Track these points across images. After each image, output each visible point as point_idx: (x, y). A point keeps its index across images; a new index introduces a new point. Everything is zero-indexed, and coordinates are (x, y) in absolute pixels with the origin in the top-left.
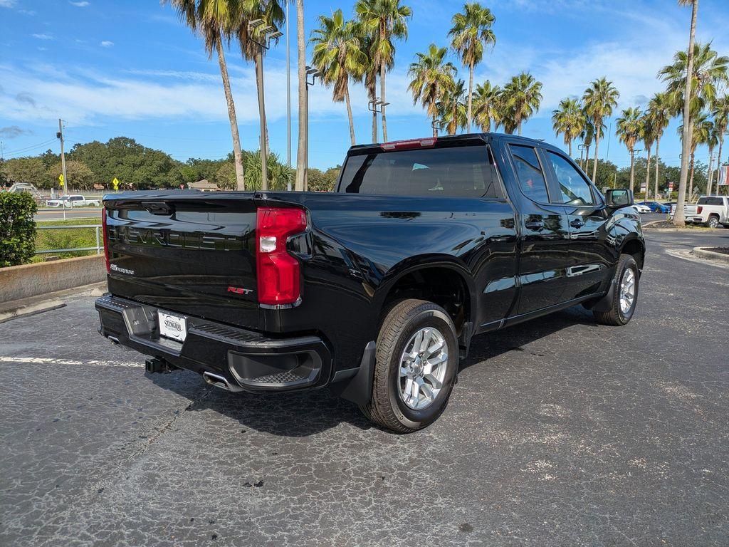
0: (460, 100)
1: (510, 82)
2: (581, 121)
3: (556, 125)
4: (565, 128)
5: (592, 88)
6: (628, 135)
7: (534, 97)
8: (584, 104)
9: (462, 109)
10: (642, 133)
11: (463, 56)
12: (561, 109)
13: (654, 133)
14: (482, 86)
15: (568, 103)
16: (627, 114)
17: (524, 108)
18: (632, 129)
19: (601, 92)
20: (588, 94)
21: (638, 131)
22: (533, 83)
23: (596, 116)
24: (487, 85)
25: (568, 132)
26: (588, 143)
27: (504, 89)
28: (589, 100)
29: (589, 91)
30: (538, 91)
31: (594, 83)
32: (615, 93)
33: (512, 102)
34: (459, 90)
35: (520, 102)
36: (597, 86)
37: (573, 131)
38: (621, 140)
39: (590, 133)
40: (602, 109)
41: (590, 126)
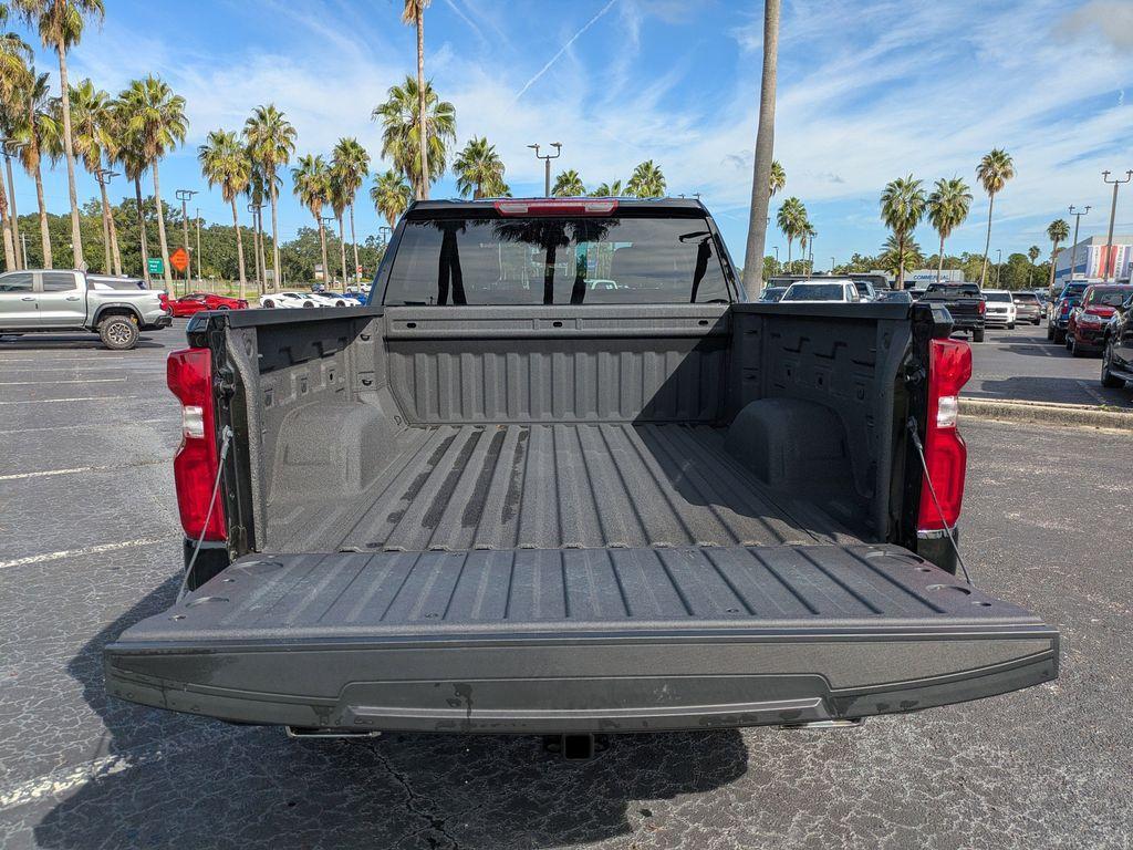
0: (41, 106)
1: (129, 88)
2: (245, 168)
3: (207, 170)
4: (224, 177)
5: (256, 118)
6: (311, 195)
7: (173, 119)
8: (246, 142)
9: (49, 125)
10: (329, 194)
11: (42, 26)
12: (211, 145)
13: (345, 196)
14: (76, 87)
15: (223, 138)
16: (307, 164)
17: (160, 134)
18: (316, 187)
19: (267, 126)
20: (250, 126)
21: (322, 191)
22: (167, 98)
23: (268, 163)
24: (87, 88)
25: (227, 183)
26: (257, 203)
27: (119, 99)
28: (254, 136)
29: (252, 122)
30: (180, 111)
31: (258, 111)
32: (289, 131)
33: (138, 123)
34: (41, 87)
35: (151, 125)
36: (262, 117)
37: (235, 182)
38: (302, 201)
39: (259, 187)
40: (275, 153)
41: (256, 175)
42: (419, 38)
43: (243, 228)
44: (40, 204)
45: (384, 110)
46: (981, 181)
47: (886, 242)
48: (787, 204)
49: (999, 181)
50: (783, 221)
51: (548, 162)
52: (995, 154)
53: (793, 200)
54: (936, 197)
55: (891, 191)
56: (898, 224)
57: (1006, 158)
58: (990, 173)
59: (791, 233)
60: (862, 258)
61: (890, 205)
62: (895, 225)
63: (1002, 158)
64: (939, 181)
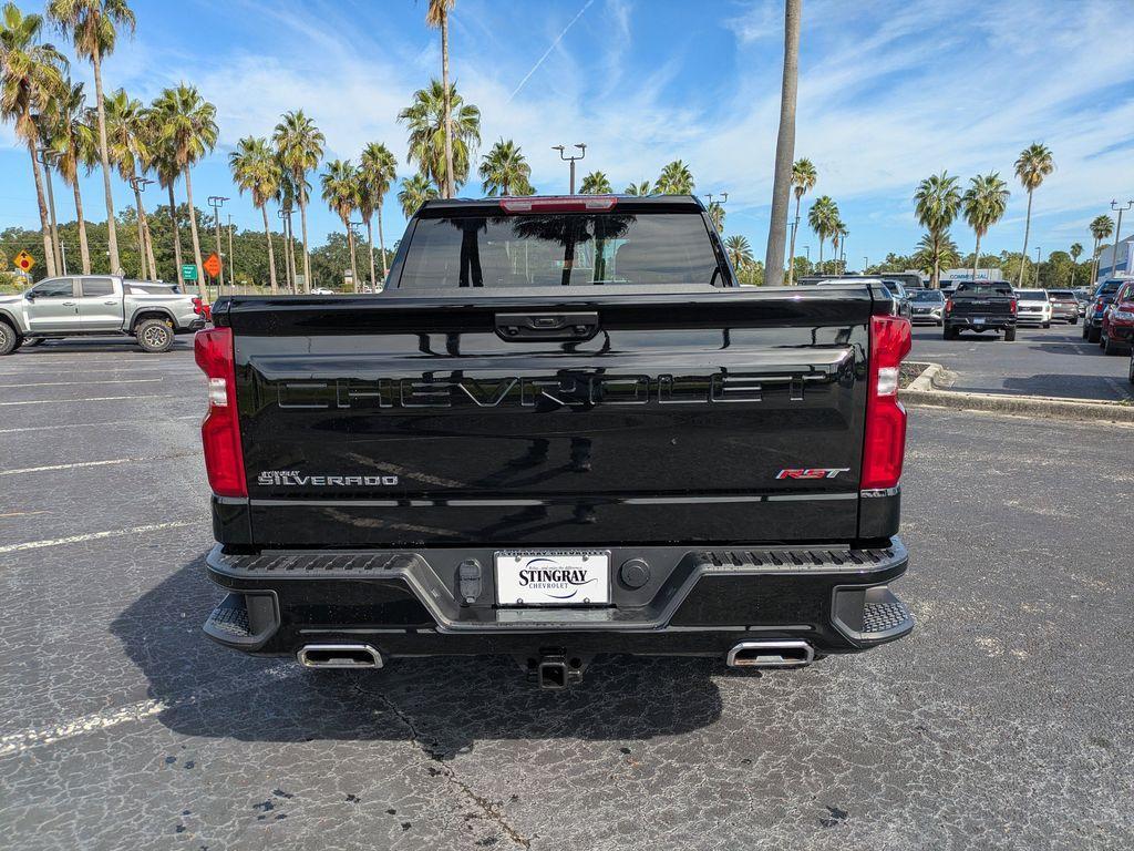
0: (76, 115)
1: (161, 96)
2: (275, 174)
3: (237, 177)
4: (253, 183)
5: (285, 124)
6: (340, 200)
7: (204, 126)
8: (276, 148)
9: (85, 133)
10: (357, 199)
11: (76, 36)
12: (241, 151)
13: (373, 200)
14: (110, 97)
15: (253, 143)
16: (335, 169)
17: (192, 142)
18: (345, 192)
19: (297, 132)
20: (280, 132)
21: (351, 195)
22: (198, 106)
23: (298, 169)
24: (121, 98)
25: (257, 189)
26: (287, 208)
27: (152, 108)
28: (284, 142)
29: (281, 128)
30: (210, 118)
31: (287, 118)
32: (318, 136)
33: (169, 130)
34: (76, 97)
35: (182, 134)
36: (291, 123)
37: (265, 188)
38: (330, 206)
39: (289, 193)
40: (304, 159)
41: (286, 181)
42: (443, 41)
43: (274, 234)
44: (79, 212)
45: (410, 113)
46: (1019, 177)
47: (921, 240)
48: (819, 202)
49: (1038, 176)
50: (814, 220)
51: (572, 164)
52: (1034, 149)
53: (825, 199)
54: (971, 194)
55: (925, 188)
56: (933, 222)
57: (1046, 152)
58: (1028, 168)
59: (822, 232)
60: (897, 257)
61: (924, 202)
62: (929, 224)
63: (1041, 152)
64: (975, 177)
